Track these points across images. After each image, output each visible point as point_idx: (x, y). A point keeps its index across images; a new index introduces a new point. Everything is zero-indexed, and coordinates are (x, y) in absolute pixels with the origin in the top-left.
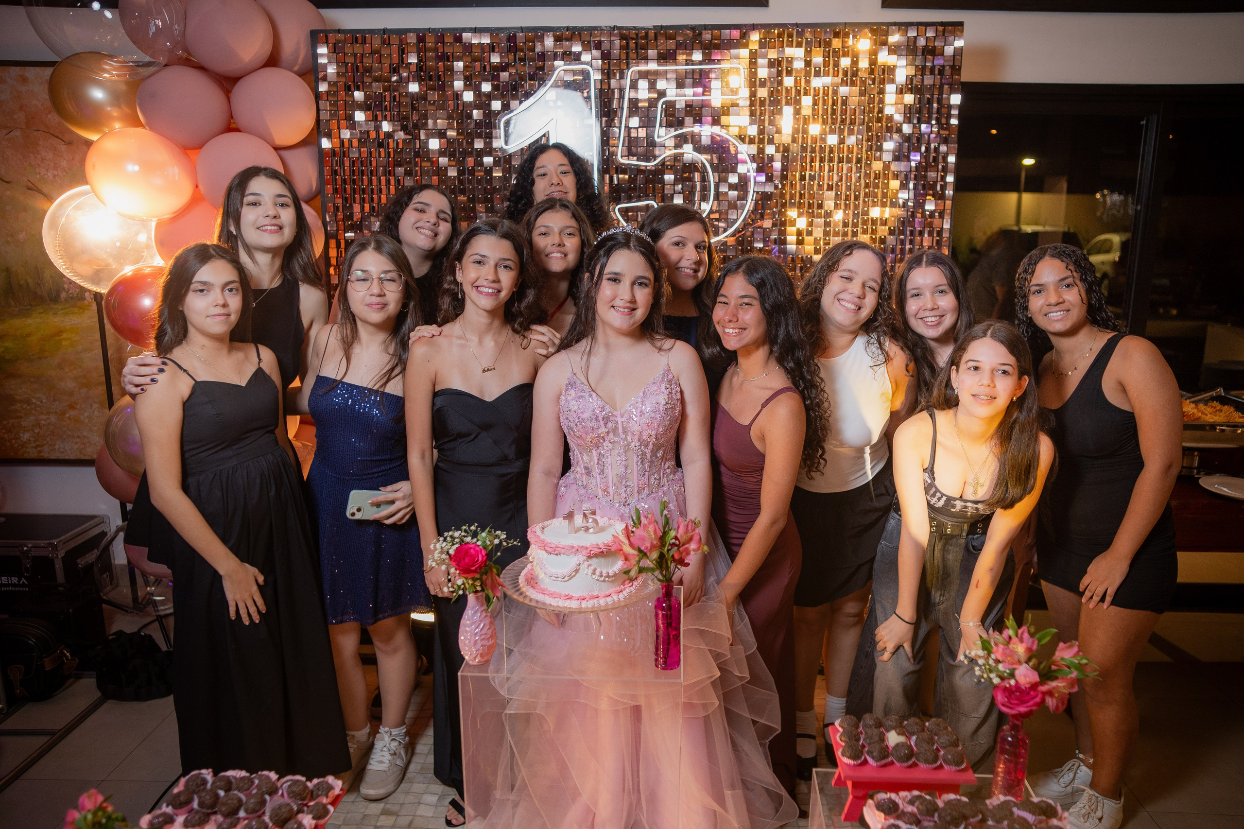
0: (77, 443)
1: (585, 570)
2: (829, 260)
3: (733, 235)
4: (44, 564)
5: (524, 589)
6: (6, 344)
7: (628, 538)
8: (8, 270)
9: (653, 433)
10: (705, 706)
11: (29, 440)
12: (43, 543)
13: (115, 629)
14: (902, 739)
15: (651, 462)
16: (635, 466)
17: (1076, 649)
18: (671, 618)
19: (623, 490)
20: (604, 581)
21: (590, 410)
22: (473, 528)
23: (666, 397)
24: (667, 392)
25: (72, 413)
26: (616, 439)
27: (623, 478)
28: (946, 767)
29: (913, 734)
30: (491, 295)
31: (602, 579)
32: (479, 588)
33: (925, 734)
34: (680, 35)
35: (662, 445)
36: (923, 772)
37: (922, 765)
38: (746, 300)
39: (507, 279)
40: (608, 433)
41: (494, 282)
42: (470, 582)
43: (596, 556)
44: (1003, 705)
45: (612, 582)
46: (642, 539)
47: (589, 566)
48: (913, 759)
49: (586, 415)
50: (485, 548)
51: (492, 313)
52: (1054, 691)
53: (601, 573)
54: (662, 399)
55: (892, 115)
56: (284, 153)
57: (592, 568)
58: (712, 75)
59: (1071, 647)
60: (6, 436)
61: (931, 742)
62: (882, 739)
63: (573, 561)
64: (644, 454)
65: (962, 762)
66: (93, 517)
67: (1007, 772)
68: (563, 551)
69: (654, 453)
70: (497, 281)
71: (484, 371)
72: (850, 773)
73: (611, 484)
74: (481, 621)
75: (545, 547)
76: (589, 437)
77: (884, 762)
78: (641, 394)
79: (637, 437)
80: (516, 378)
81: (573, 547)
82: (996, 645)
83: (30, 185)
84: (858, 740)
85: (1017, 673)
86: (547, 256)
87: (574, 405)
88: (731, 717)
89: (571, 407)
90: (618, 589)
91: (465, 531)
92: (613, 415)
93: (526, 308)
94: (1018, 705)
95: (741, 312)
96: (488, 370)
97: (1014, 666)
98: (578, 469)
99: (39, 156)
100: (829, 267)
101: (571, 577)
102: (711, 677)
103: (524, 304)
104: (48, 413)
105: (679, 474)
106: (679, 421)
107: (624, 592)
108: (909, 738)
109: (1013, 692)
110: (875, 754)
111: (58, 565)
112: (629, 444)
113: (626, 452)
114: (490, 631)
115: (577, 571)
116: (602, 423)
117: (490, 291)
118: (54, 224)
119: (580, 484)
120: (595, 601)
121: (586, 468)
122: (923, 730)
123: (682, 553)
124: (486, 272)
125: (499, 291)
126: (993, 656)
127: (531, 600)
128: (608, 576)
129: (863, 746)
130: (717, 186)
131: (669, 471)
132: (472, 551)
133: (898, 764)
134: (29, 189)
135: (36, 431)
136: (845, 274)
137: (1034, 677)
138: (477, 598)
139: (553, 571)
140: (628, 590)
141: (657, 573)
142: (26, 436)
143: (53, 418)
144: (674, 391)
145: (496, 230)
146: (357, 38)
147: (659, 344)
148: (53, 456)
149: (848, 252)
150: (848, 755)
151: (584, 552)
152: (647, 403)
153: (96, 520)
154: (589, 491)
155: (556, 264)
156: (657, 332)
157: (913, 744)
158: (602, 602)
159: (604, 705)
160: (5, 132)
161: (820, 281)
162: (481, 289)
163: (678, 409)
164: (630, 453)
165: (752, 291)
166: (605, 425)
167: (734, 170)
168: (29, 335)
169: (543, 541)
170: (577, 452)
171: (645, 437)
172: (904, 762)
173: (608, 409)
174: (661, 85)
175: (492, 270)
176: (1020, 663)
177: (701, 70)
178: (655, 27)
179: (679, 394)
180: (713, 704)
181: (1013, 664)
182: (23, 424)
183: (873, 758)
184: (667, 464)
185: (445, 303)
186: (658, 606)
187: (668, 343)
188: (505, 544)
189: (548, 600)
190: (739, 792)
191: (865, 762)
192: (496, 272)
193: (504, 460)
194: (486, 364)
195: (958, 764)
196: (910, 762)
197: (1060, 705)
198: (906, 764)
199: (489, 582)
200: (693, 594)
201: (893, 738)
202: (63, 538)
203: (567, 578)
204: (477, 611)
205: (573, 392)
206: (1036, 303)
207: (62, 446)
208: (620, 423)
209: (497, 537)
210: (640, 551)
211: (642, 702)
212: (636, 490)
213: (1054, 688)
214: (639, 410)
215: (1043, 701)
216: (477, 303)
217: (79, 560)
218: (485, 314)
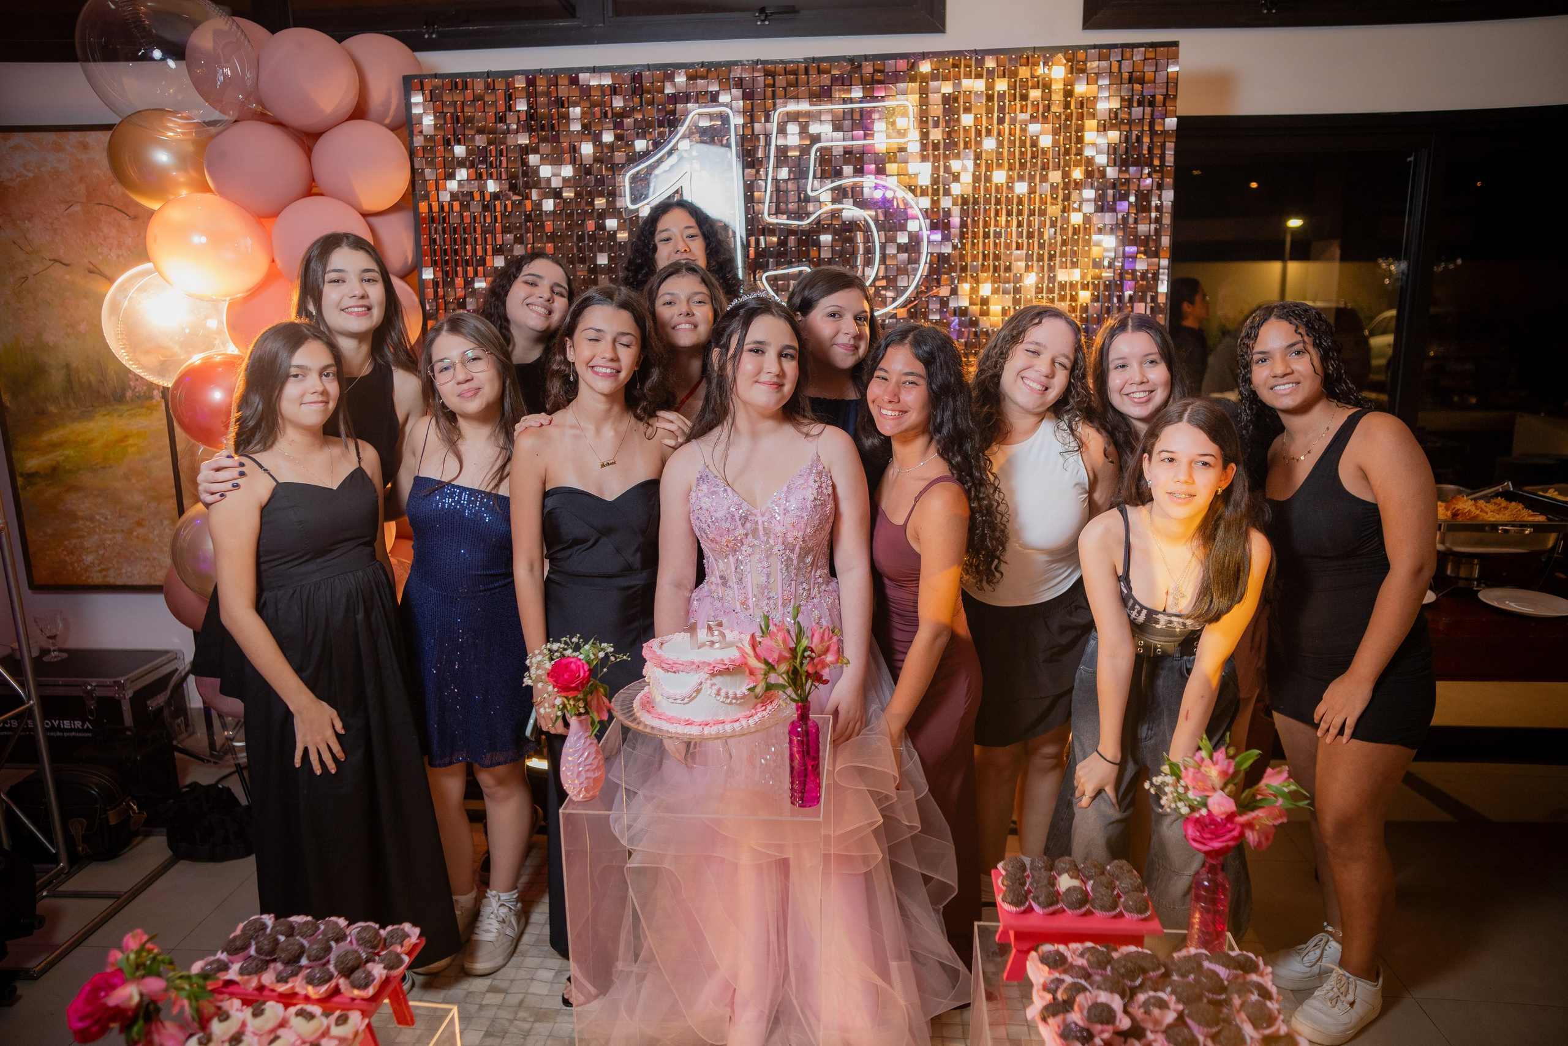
0: (146, 566)
1: (708, 691)
2: (1014, 328)
3: (904, 305)
4: (109, 706)
5: (638, 715)
6: (66, 452)
7: (754, 647)
8: (67, 366)
9: (800, 534)
10: (865, 859)
11: (93, 563)
12: (108, 681)
13: (189, 780)
14: (1076, 883)
15: (798, 569)
16: (779, 574)
17: (1285, 775)
18: (808, 745)
19: (765, 602)
20: (731, 703)
21: (725, 508)
22: (575, 640)
23: (815, 492)
24: (816, 486)
25: (141, 531)
26: (756, 542)
27: (765, 589)
28: (1126, 914)
29: (1089, 878)
30: (610, 375)
31: (728, 701)
32: (582, 710)
33: (1103, 878)
34: (836, 67)
35: (810, 550)
36: (1100, 921)
37: (1098, 913)
38: (910, 378)
39: (627, 357)
40: (746, 535)
41: (612, 360)
42: (572, 702)
43: (721, 673)
44: (1194, 840)
45: (740, 704)
46: (770, 650)
47: (712, 685)
48: (1088, 906)
49: (720, 514)
50: (588, 663)
51: (610, 397)
52: (1255, 822)
53: (727, 693)
54: (810, 494)
55: (1093, 157)
56: (373, 220)
57: (716, 687)
58: (876, 116)
59: (1280, 772)
60: (67, 558)
61: (1111, 886)
62: (1052, 883)
63: (692, 680)
64: (789, 559)
65: (1146, 909)
66: (166, 652)
67: (1203, 922)
68: (682, 667)
69: (802, 558)
70: (616, 359)
71: (603, 466)
72: (1013, 922)
73: (750, 596)
74: (585, 749)
75: (662, 664)
76: (724, 540)
77: (1052, 909)
78: (785, 488)
79: (780, 540)
80: (641, 474)
81: (693, 663)
82: (1186, 769)
83: (91, 267)
84: (1024, 884)
85: (1210, 801)
86: (674, 328)
87: (706, 503)
88: (897, 871)
89: (703, 505)
90: (748, 713)
91: (566, 643)
92: (751, 514)
93: (650, 390)
94: (1211, 839)
95: (903, 392)
96: (608, 464)
97: (1207, 793)
98: (713, 579)
99: (101, 234)
100: (1013, 337)
101: (691, 698)
102: (873, 823)
103: (649, 384)
104: (113, 531)
105: (834, 584)
106: (831, 520)
107: (756, 717)
108: (1085, 883)
109: (1206, 826)
110: (1041, 899)
111: (126, 707)
112: (771, 548)
113: (768, 557)
114: (596, 761)
115: (698, 691)
116: (739, 523)
117: (608, 371)
118: (115, 308)
119: (715, 595)
120: (720, 727)
121: (722, 577)
122: (1103, 873)
123: (816, 666)
124: (604, 349)
125: (619, 372)
126: (1182, 782)
127: (646, 726)
128: (735, 698)
129: (1029, 891)
130: (883, 247)
131: (820, 580)
132: (573, 666)
133: (1069, 912)
134: (91, 272)
135: (101, 552)
136: (1032, 347)
137: (1230, 806)
138: (581, 722)
139: (671, 692)
140: (760, 715)
141: (790, 691)
142: (89, 559)
143: (119, 538)
144: (824, 485)
145: (612, 299)
146: (456, 83)
147: (805, 429)
148: (119, 582)
149: (1037, 321)
150: (1009, 900)
151: (707, 669)
152: (791, 499)
153: (168, 655)
154: (726, 604)
155: (685, 337)
156: (805, 417)
157: (1089, 889)
158: (728, 728)
159: (745, 859)
160: (64, 207)
161: (1002, 353)
162: (597, 369)
163: (830, 506)
164: (773, 559)
165: (919, 367)
166: (743, 525)
167: (903, 228)
168: (91, 441)
169: (659, 657)
170: (711, 559)
171: (790, 540)
172: (1076, 909)
173: (745, 506)
174: (814, 128)
175: (610, 347)
176: (1214, 789)
177: (862, 110)
178: (806, 60)
179: (830, 489)
180: (876, 857)
181: (1205, 790)
182: (87, 544)
183: (1039, 904)
184: (819, 572)
185: (555, 387)
186: (793, 731)
187: (817, 428)
188: (612, 658)
189: (666, 726)
190: (908, 963)
191: (1030, 910)
192: (614, 348)
193: (628, 569)
194: (606, 457)
195: (1140, 911)
196: (1084, 909)
197: (1263, 839)
198: (1079, 912)
199: (594, 703)
200: (851, 725)
201: (1065, 882)
202: (130, 675)
203: (686, 700)
204: (580, 738)
205: (704, 487)
206: (1260, 375)
207: (129, 569)
208: (760, 523)
209: (603, 649)
210: (766, 663)
211: (790, 854)
212: (780, 603)
213: (1254, 819)
214: (782, 507)
215: (1242, 834)
216: (594, 386)
217: (149, 702)
218: (603, 398)
